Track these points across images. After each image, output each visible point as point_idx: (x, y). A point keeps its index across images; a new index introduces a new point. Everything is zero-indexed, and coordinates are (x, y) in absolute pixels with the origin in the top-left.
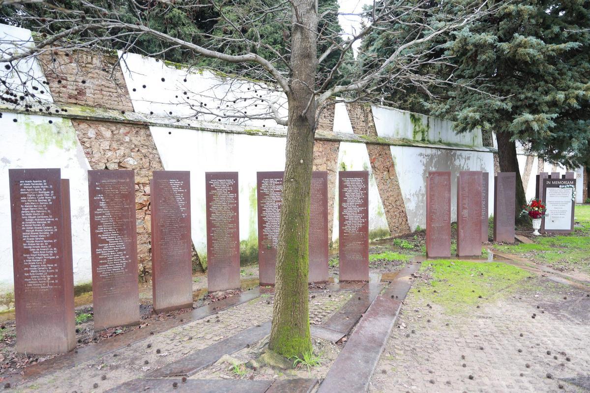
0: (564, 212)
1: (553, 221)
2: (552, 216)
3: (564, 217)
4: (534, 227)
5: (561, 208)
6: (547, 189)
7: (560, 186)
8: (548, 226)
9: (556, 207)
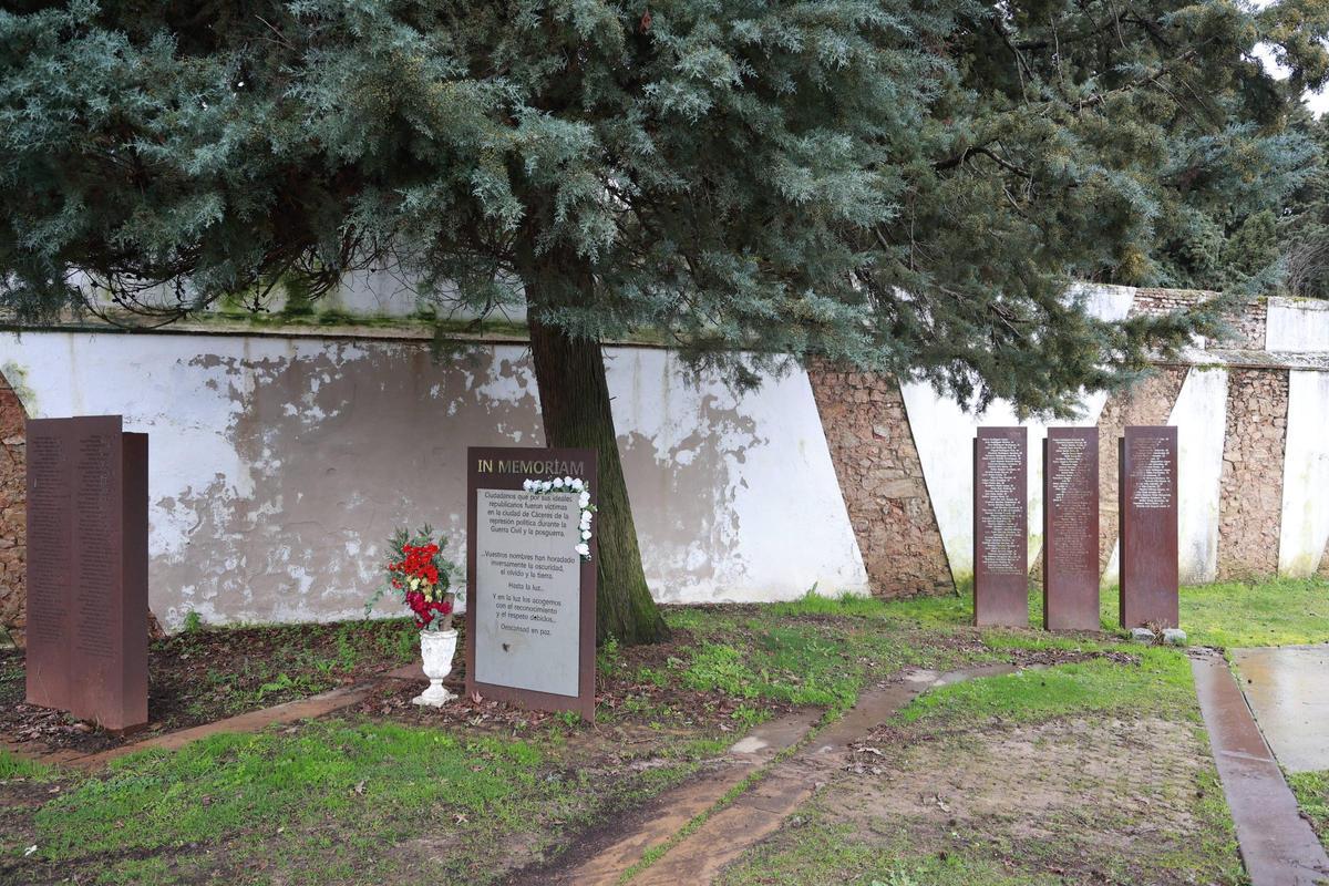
0: (547, 608)
1: (505, 647)
2: (502, 620)
3: (547, 633)
4: (427, 669)
5: (538, 589)
6: (481, 493)
7: (528, 484)
8: (489, 670)
9: (516, 580)
